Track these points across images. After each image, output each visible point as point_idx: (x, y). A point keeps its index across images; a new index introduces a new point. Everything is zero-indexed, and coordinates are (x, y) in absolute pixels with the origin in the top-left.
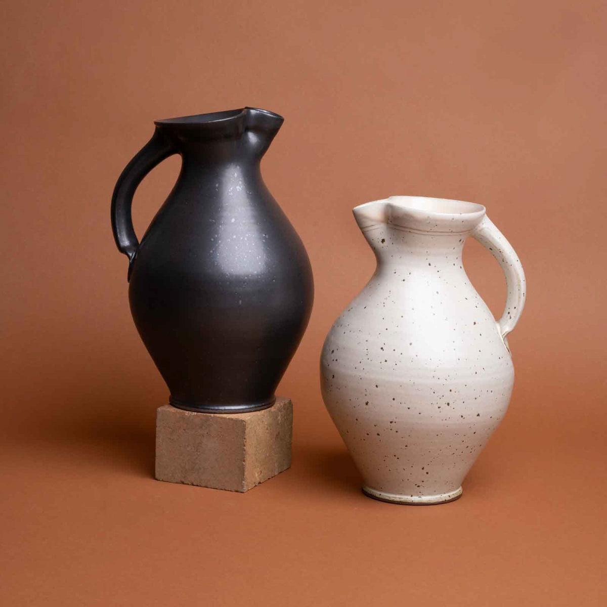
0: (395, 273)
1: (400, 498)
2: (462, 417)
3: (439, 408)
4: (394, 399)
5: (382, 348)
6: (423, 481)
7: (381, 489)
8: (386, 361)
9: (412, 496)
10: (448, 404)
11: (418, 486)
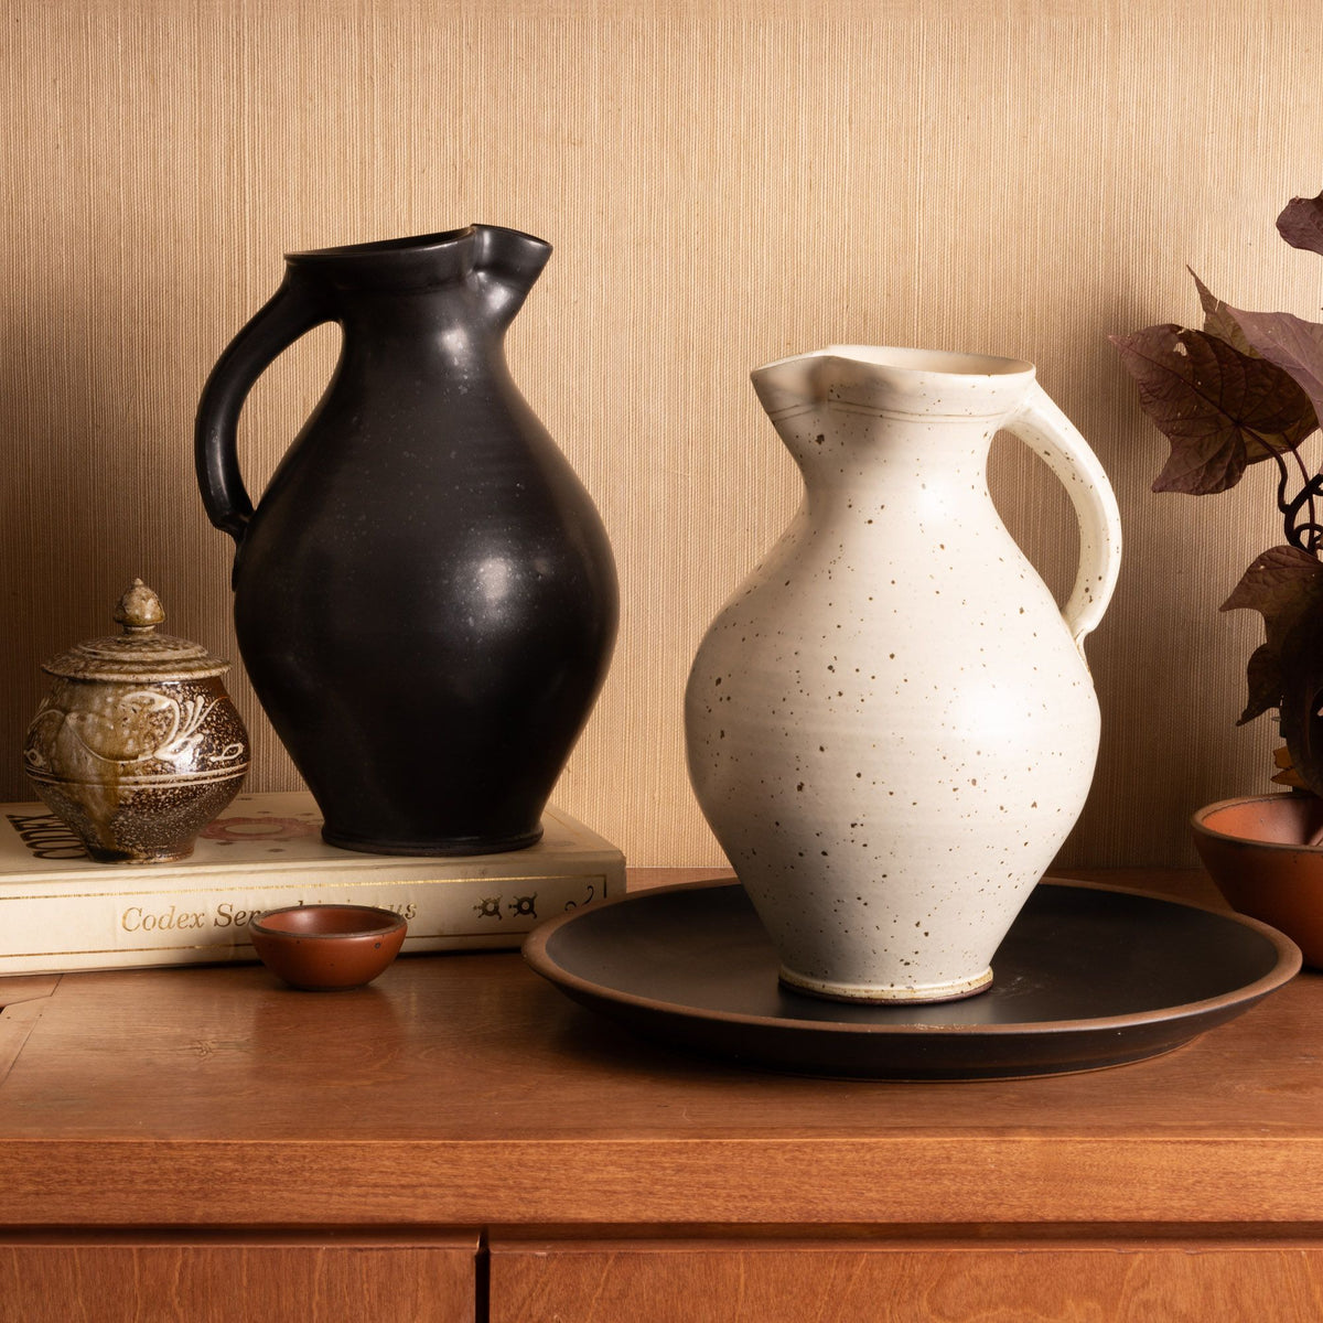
0: (850, 506)
1: (866, 991)
2: (1002, 808)
3: (955, 790)
4: (859, 775)
5: (830, 668)
6: (917, 953)
7: (825, 976)
8: (840, 694)
9: (892, 986)
10: (974, 782)
11: (907, 964)
